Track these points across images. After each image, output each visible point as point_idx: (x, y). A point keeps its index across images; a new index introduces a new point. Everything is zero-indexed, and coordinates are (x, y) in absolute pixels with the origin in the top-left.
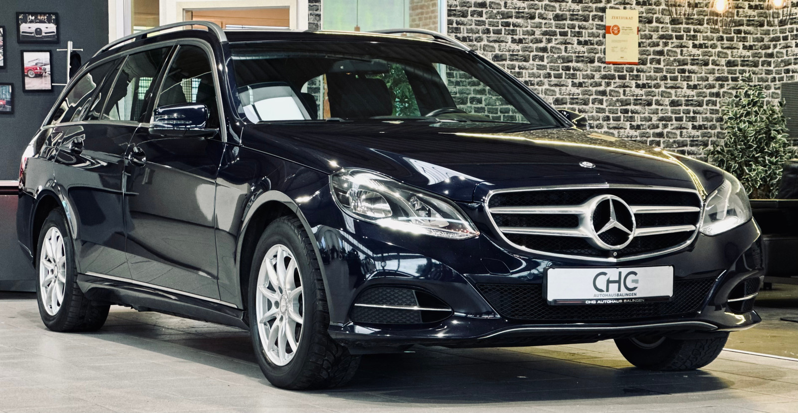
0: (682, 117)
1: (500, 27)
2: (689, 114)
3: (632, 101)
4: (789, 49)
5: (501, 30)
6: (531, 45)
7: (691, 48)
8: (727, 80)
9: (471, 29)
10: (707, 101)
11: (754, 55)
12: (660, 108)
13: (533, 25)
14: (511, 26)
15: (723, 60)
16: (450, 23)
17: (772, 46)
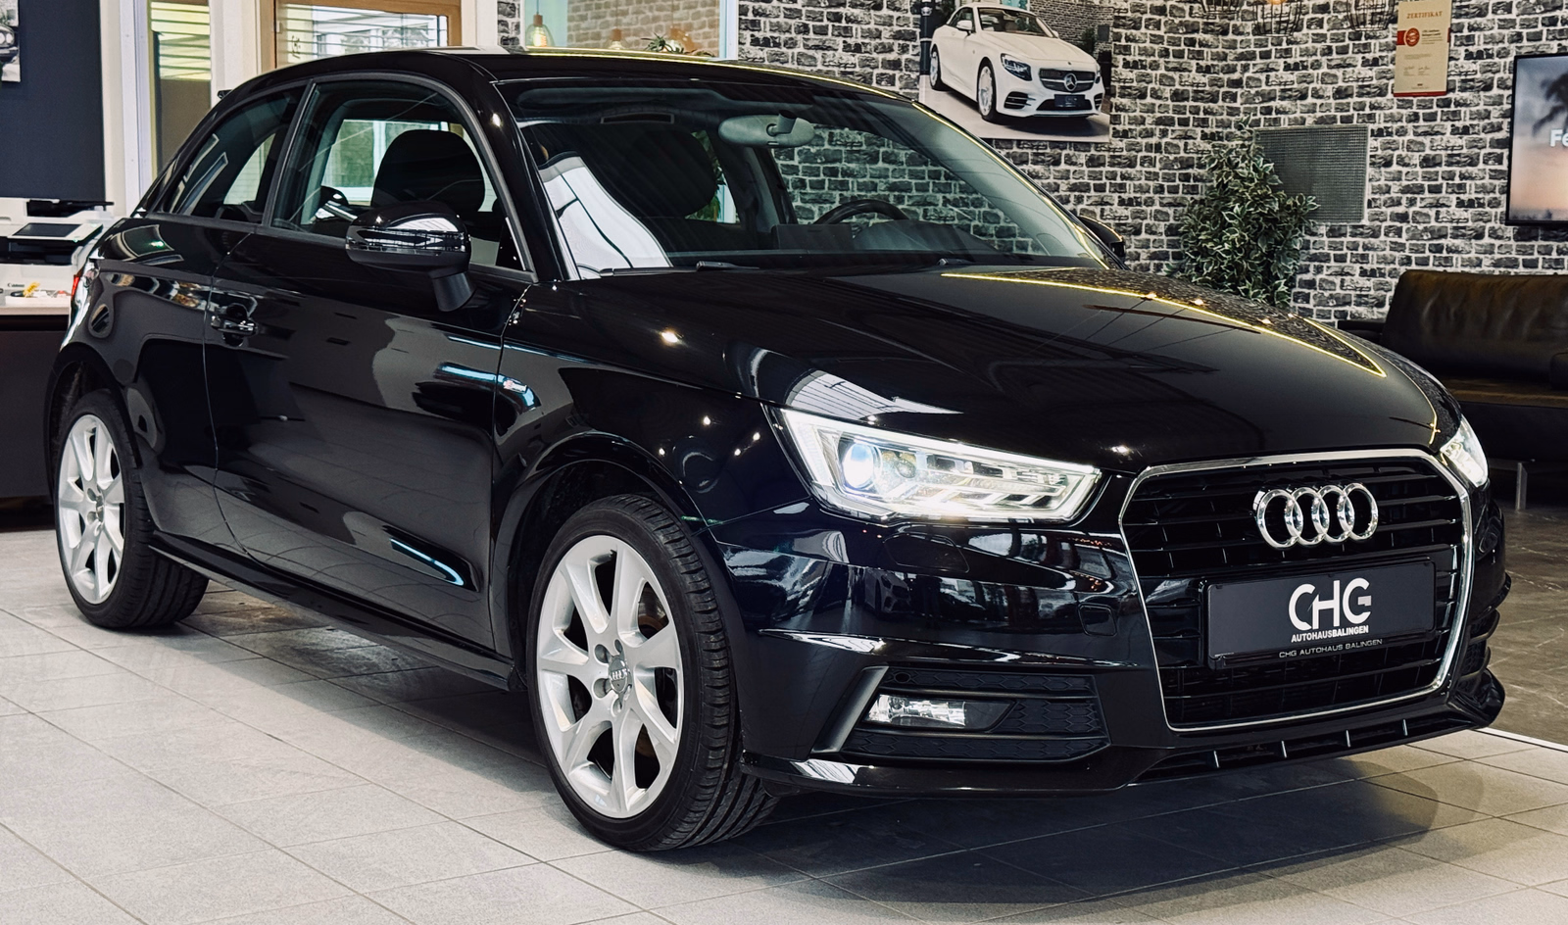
0: (1105, 184)
1: (825, 22)
2: (1115, 179)
3: (1030, 157)
4: (1272, 74)
5: (827, 26)
6: (875, 55)
7: (1120, 69)
8: (1173, 124)
9: (778, 25)
10: (1142, 158)
11: (1213, 83)
12: (1072, 168)
13: (878, 19)
14: (843, 21)
15: (1168, 88)
16: (743, 11)
17: (1239, 68)
